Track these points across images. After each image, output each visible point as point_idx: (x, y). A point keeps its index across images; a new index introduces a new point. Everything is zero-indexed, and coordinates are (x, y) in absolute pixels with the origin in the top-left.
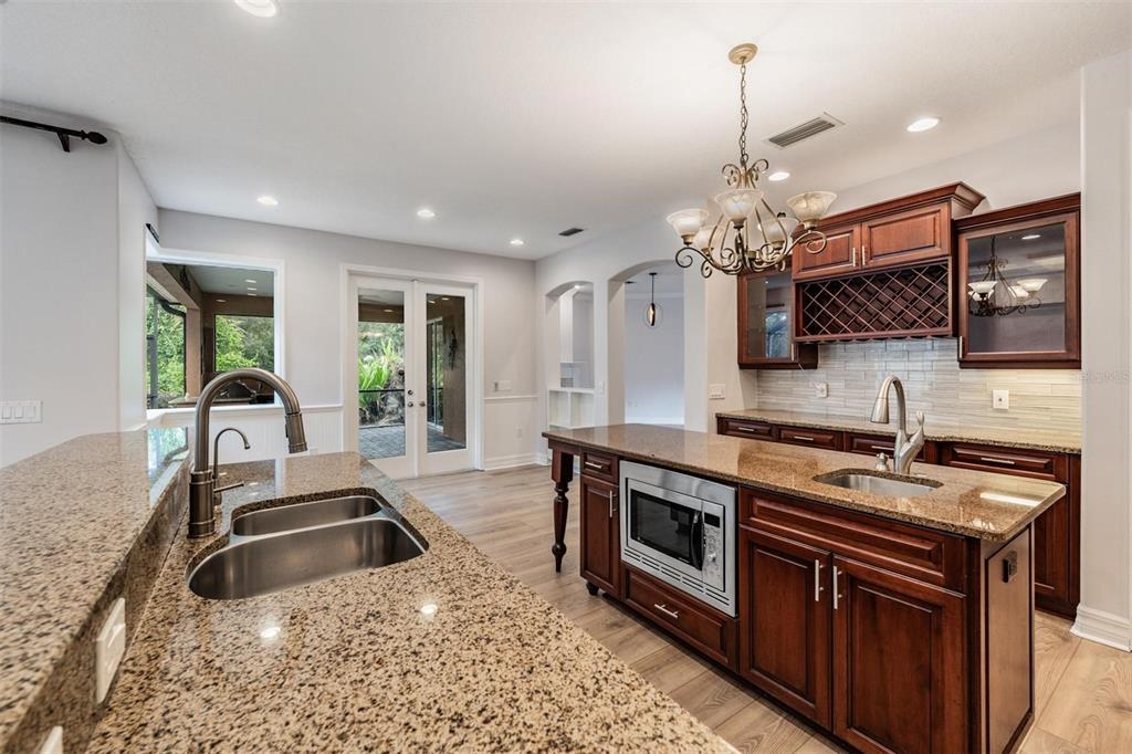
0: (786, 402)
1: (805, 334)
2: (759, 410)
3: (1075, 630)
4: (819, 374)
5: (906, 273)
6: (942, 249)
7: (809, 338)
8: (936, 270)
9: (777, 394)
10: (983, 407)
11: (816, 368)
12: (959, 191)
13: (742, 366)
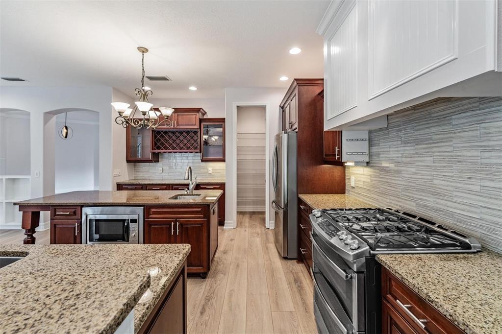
0: (146, 176)
1: (155, 149)
2: (135, 180)
3: (224, 228)
4: (160, 164)
5: (188, 132)
6: (197, 127)
7: (157, 151)
8: (195, 132)
9: (143, 172)
10: (206, 173)
11: (158, 162)
12: (201, 110)
13: (128, 161)
